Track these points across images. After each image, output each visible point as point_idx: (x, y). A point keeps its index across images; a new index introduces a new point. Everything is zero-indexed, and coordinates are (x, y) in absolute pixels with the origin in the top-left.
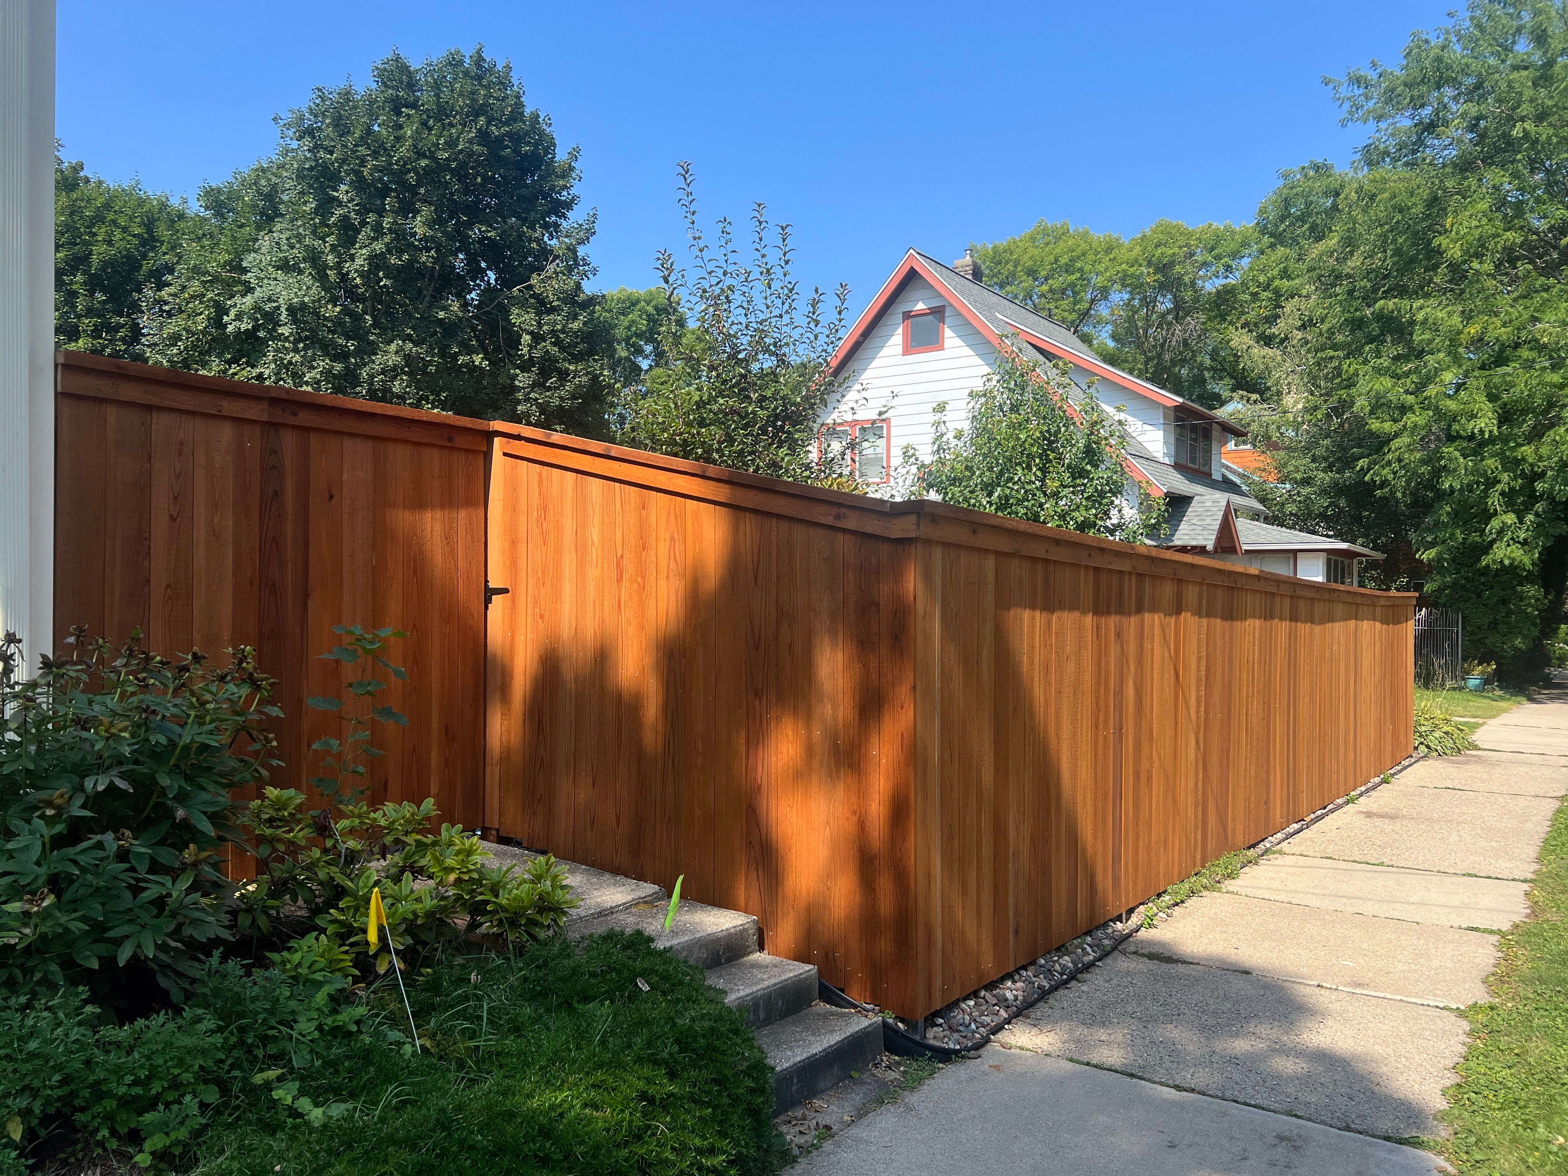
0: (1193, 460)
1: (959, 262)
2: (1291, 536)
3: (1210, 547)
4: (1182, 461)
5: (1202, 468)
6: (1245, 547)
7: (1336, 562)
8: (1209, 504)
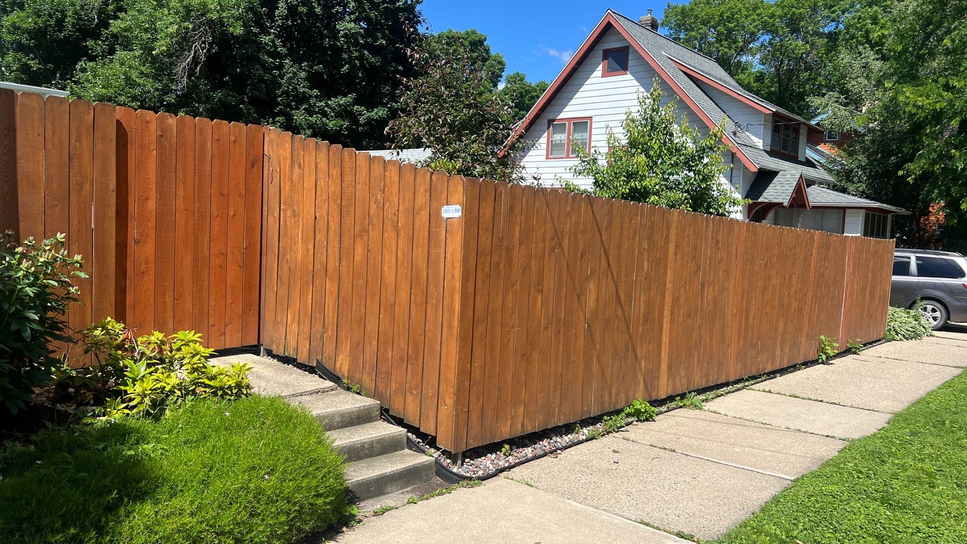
0: (785, 148)
1: (643, 18)
2: (843, 199)
3: (786, 204)
4: (777, 149)
5: (791, 153)
6: (811, 204)
7: (874, 216)
8: (788, 176)
